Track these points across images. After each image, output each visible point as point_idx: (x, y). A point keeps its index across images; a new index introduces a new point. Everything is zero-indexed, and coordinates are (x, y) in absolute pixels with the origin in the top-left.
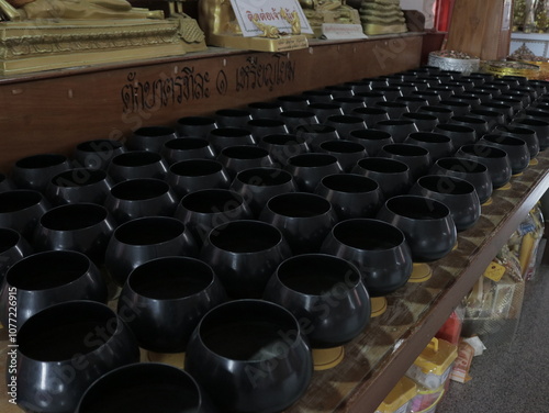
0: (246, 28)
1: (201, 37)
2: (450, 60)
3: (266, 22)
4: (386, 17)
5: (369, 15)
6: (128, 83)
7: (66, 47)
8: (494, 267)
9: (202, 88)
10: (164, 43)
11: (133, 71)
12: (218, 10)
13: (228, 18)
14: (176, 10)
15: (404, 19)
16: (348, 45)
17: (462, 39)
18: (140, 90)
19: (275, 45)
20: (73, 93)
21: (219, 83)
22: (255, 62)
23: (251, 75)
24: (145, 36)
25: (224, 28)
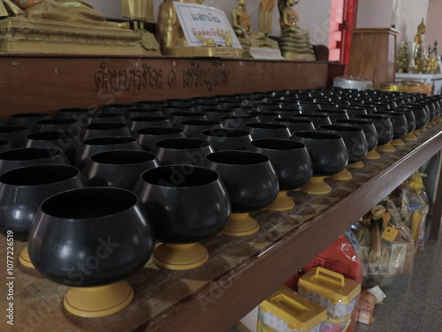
0: (191, 41)
1: (157, 46)
2: (350, 82)
3: (206, 37)
4: (299, 47)
5: (286, 45)
6: (101, 70)
7: (54, 39)
8: (389, 231)
9: (156, 81)
10: (129, 45)
11: (104, 60)
12: (170, 29)
13: (178, 35)
14: (139, 27)
15: (313, 51)
16: (269, 64)
17: (358, 69)
18: (109, 76)
19: (212, 51)
20: (59, 71)
21: (170, 78)
22: (198, 67)
23: (194, 76)
24: (114, 38)
25: (175, 42)
